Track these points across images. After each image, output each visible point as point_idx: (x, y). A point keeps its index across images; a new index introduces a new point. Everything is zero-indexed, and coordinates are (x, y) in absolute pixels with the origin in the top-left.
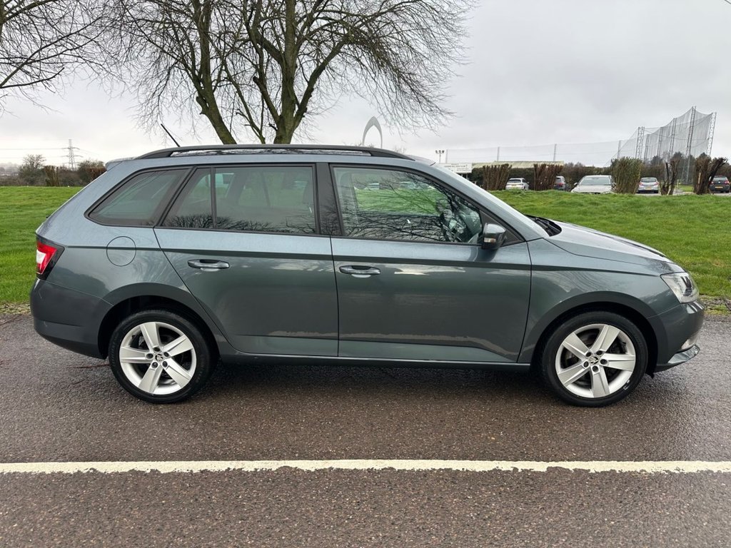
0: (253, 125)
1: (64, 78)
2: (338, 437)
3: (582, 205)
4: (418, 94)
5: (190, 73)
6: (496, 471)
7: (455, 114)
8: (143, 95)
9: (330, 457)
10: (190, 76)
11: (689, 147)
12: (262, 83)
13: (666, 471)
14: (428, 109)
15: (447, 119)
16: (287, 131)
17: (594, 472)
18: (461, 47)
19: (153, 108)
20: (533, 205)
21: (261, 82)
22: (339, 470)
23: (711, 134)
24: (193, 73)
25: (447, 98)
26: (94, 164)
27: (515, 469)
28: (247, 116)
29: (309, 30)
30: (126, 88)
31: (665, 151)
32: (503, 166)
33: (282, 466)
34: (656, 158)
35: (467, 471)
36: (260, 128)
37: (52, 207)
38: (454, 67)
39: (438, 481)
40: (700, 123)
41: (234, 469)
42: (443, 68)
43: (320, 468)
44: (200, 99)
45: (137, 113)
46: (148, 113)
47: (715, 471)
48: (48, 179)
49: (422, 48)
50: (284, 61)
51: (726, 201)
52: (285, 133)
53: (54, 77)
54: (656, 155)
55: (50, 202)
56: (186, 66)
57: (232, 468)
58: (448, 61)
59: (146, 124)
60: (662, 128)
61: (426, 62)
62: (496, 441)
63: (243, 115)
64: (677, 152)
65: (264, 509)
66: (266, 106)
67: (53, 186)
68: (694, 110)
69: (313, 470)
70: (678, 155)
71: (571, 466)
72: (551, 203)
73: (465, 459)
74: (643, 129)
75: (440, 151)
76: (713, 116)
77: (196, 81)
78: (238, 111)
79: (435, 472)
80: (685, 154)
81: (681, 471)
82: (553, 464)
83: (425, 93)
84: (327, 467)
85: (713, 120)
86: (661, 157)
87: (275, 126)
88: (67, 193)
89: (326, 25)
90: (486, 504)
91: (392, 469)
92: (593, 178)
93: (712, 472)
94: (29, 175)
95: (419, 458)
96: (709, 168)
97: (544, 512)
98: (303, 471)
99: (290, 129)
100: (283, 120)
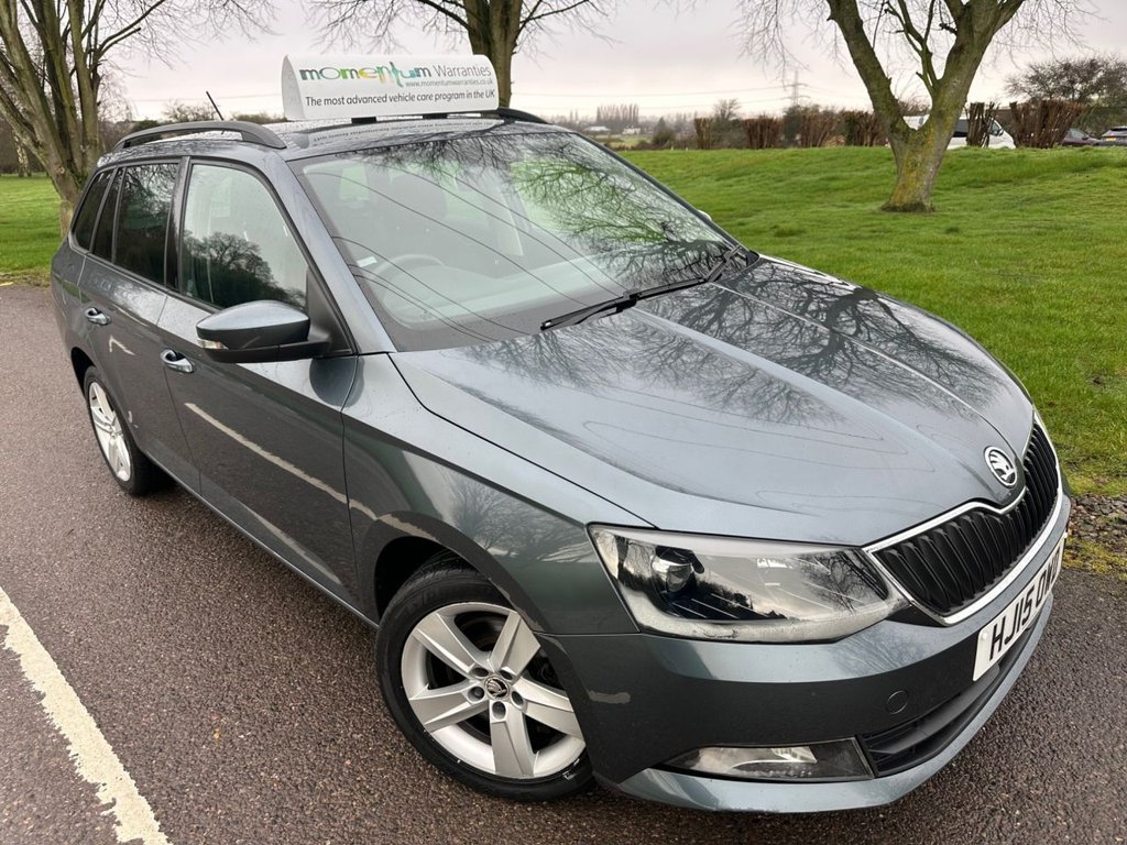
0: (909, 30)
19: (768, 18)
28: (900, 13)
36: (923, 34)
63: (894, 13)
78: (887, 7)
87: (954, 27)
99: (982, 29)
100: (971, 14)
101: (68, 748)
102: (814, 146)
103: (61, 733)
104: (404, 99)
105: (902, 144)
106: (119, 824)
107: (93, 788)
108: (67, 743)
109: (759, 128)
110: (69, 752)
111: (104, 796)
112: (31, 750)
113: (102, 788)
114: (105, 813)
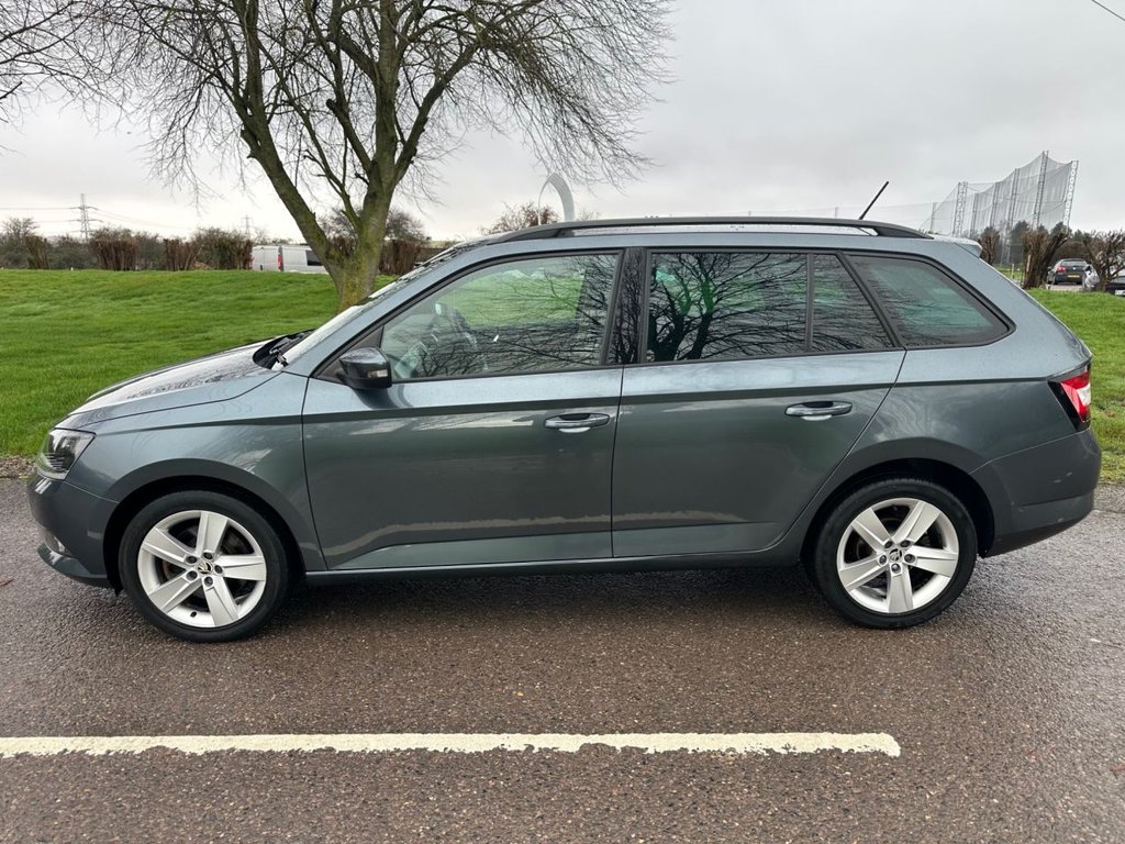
0: (329, 175)
1: (21, 98)
2: (271, 695)
4: (593, 129)
5: (230, 93)
6: (499, 752)
7: (652, 161)
8: (158, 127)
9: (240, 729)
10: (230, 98)
11: (1038, 215)
12: (342, 110)
13: (767, 751)
14: (610, 152)
15: (639, 168)
16: (384, 185)
17: (653, 752)
18: (662, 57)
19: (175, 147)
21: (339, 108)
22: (244, 753)
23: (1070, 193)
24: (236, 94)
25: (637, 136)
26: (116, 234)
27: (531, 747)
28: (320, 160)
29: (417, 26)
30: (123, 115)
31: (1002, 219)
33: (154, 745)
34: (989, 230)
35: (451, 752)
36: (340, 179)
37: (25, 302)
38: (651, 86)
39: (395, 771)
40: (1053, 176)
41: (73, 752)
42: (635, 89)
43: (213, 749)
44: (246, 134)
45: (150, 154)
46: (167, 156)
47: (844, 750)
48: (32, 257)
49: (603, 57)
50: (378, 76)
51: (1062, 299)
52: (381, 186)
53: (5, 97)
54: (988, 225)
55: (23, 295)
56: (223, 81)
57: (70, 749)
58: (642, 77)
59: (165, 172)
60: (998, 185)
61: (609, 79)
62: (522, 698)
63: (314, 159)
64: (1021, 220)
65: (87, 821)
66: (349, 145)
67: (39, 268)
68: (1045, 158)
69: (200, 753)
70: (1022, 226)
71: (618, 741)
73: (458, 732)
74: (965, 185)
76: (1074, 167)
77: (241, 105)
78: (307, 154)
79: (398, 754)
80: (1032, 223)
81: (791, 750)
82: (594, 739)
83: (604, 128)
84: (226, 747)
85: (1072, 173)
86: (997, 228)
87: (366, 177)
88: (52, 280)
89: (444, 19)
90: (454, 810)
91: (331, 749)
93: (838, 750)
94: (11, 250)
95: (383, 731)
96: (1043, 248)
97: (540, 823)
98: (183, 754)
99: (388, 181)
100: (378, 168)
102: (181, 269)
105: (338, 269)
109: (113, 250)
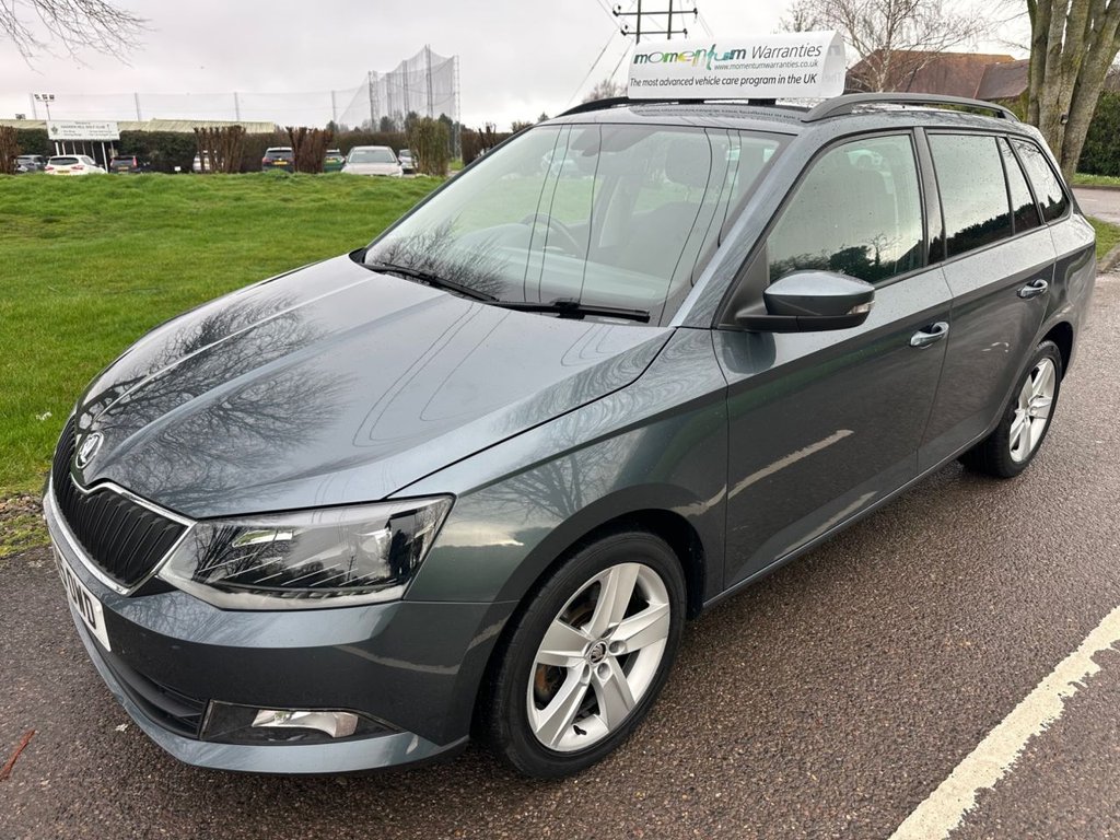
3: (399, 197)
7: (147, 24)
11: (430, 105)
20: (323, 199)
23: (457, 87)
31: (394, 109)
32: (231, 129)
34: (385, 120)
40: (440, 72)
54: (385, 115)
60: (389, 75)
64: (411, 110)
68: (428, 51)
70: (413, 116)
72: (348, 194)
75: (45, 97)
76: (456, 61)
80: (423, 114)
85: (455, 67)
86: (392, 118)
92: (367, 151)
101: (1038, 734)
103: (1024, 748)
104: (709, 82)
106: (1087, 674)
107: (1067, 701)
108: (1033, 737)
110: (1042, 732)
111: (1071, 692)
112: (1058, 764)
113: (1064, 695)
114: (1084, 685)
